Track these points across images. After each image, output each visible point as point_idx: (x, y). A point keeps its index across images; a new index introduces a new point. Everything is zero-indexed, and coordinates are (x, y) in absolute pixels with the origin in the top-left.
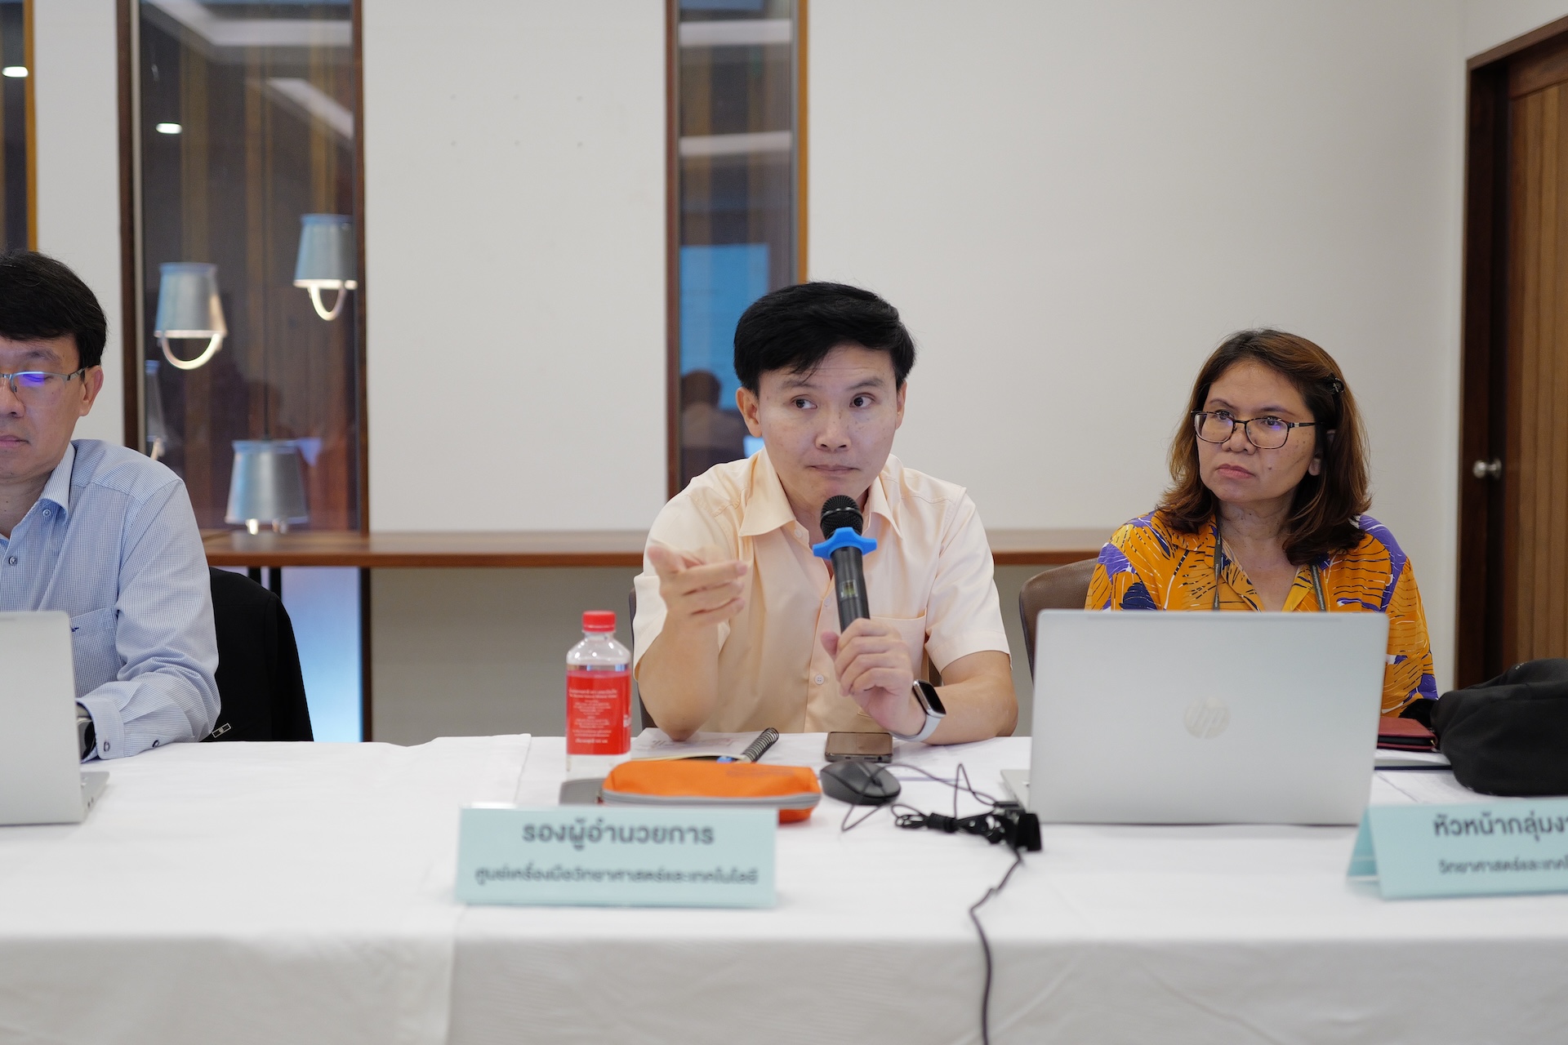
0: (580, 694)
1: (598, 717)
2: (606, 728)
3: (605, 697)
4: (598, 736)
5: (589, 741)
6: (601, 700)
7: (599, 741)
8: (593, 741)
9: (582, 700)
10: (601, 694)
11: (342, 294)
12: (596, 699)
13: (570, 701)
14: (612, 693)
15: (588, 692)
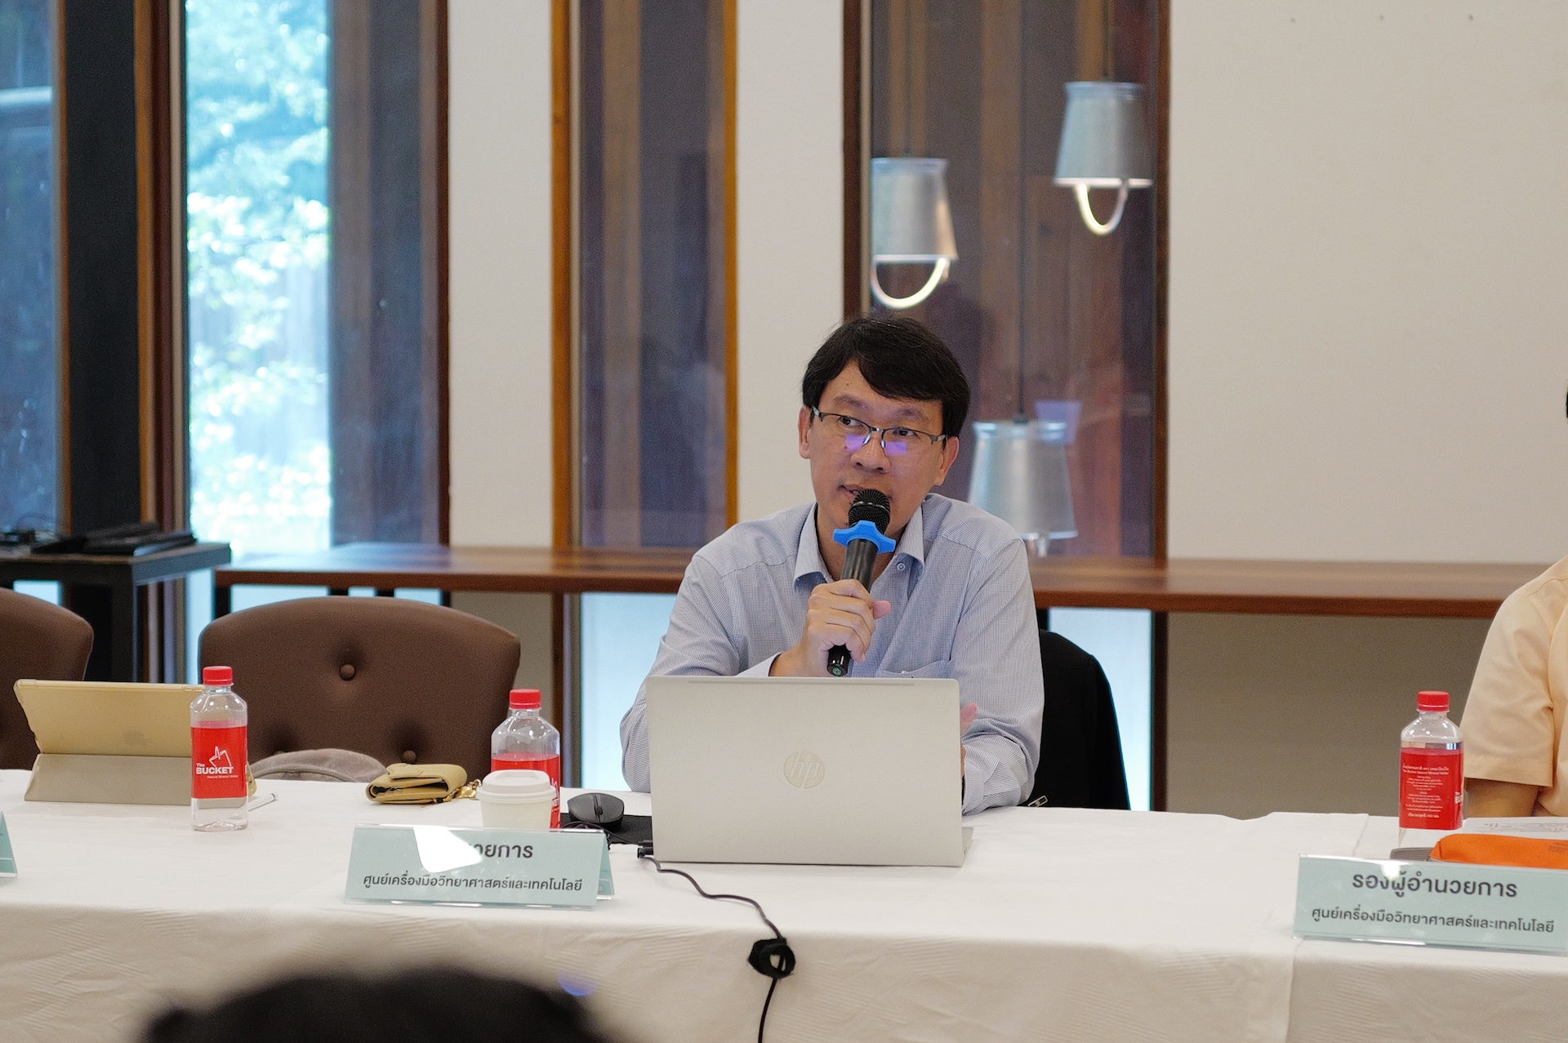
0: (1414, 770)
1: (1429, 793)
2: (1437, 803)
3: (1438, 773)
4: (1430, 810)
5: (1421, 816)
6: (1433, 777)
7: (1429, 816)
8: (1425, 816)
9: (1414, 776)
10: (1433, 771)
11: (1123, 196)
12: (1428, 775)
13: (1404, 777)
14: (1444, 771)
15: (1421, 768)
